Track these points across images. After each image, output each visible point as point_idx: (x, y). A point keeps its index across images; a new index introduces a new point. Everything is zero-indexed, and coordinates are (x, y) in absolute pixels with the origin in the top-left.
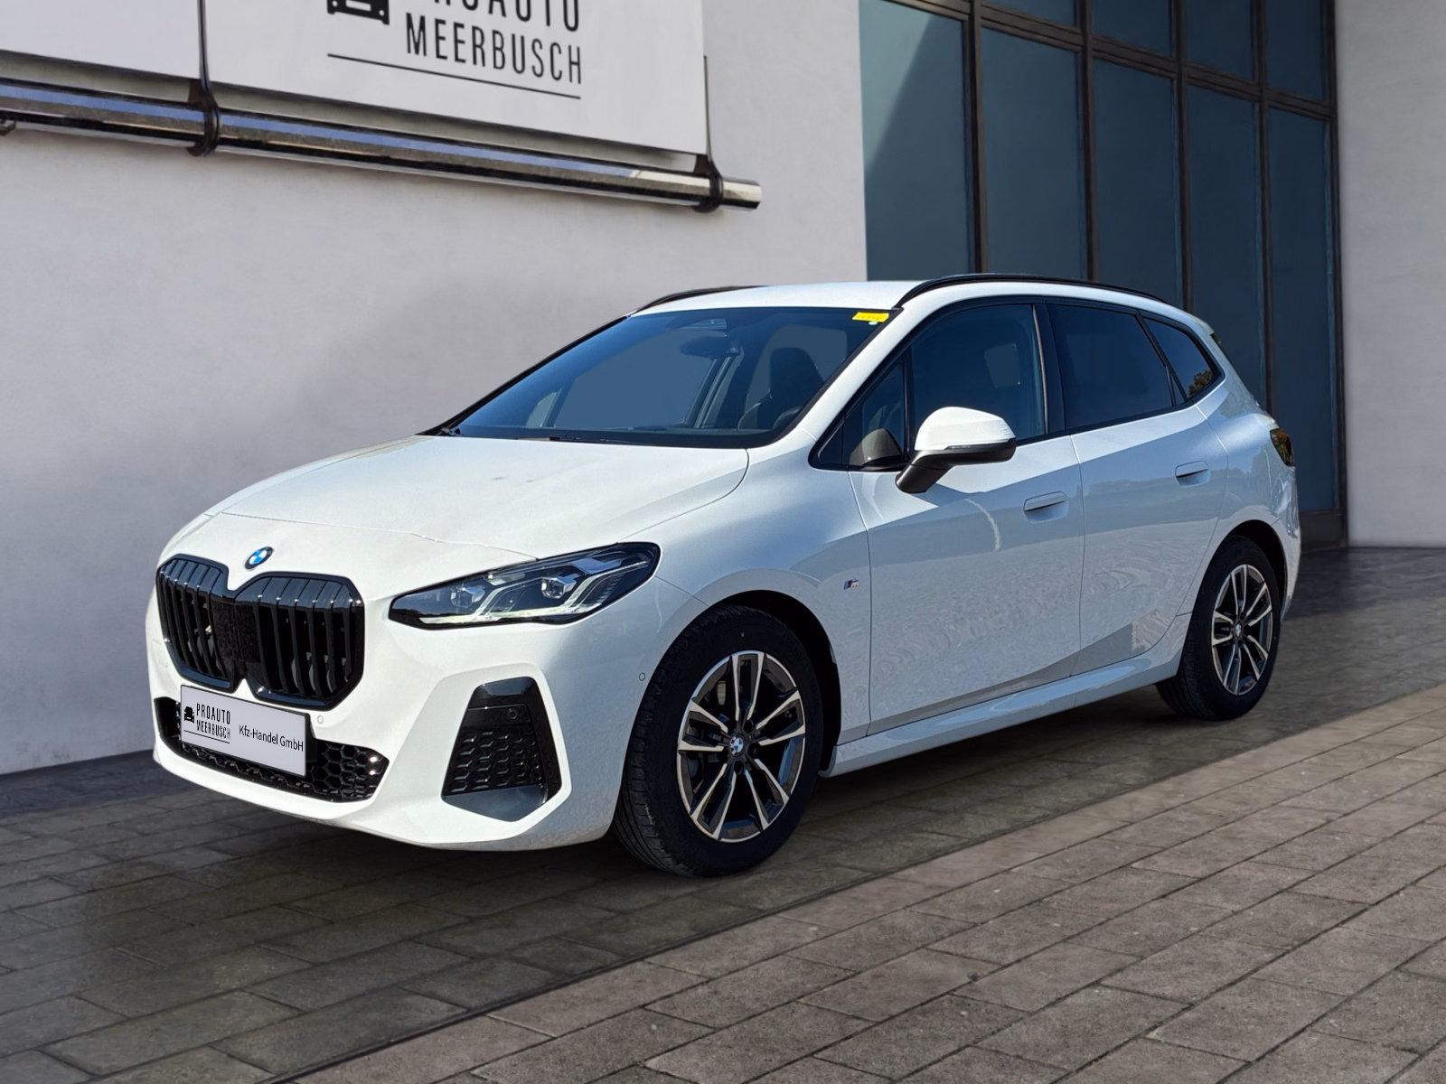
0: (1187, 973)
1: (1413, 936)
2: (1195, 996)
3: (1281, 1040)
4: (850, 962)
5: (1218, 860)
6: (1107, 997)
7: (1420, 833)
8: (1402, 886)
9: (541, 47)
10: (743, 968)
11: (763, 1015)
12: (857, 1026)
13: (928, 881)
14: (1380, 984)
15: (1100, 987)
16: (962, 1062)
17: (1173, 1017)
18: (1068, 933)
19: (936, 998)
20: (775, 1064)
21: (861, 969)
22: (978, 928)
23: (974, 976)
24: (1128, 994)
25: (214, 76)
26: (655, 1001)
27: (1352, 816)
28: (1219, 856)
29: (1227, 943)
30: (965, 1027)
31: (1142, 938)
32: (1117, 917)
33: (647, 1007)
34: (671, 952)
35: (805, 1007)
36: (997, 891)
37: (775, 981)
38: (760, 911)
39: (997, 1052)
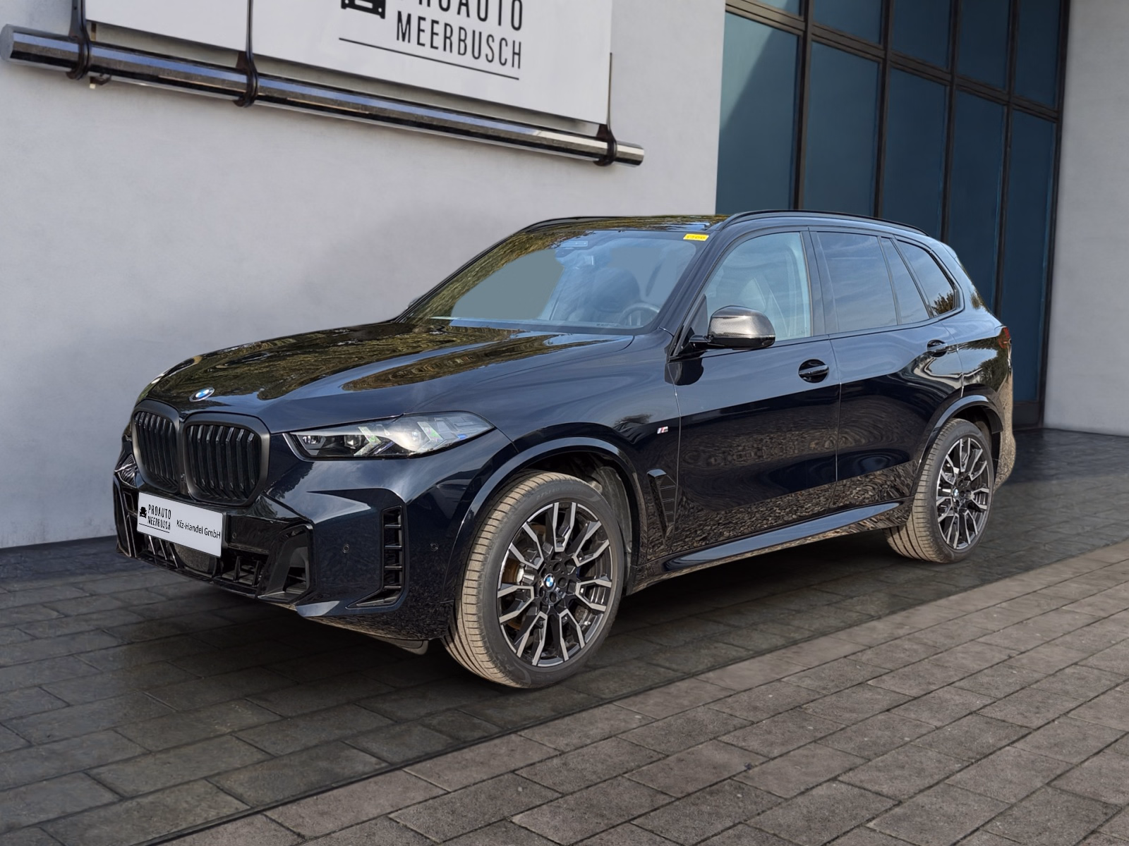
0: (899, 776)
1: (1061, 758)
2: (904, 794)
3: (961, 836)
4: (663, 746)
5: (929, 683)
6: (843, 791)
7: (1074, 673)
8: (1057, 716)
9: (493, 41)
10: (586, 745)
11: (597, 786)
12: (664, 799)
13: (722, 684)
14: (1034, 795)
15: (837, 782)
16: (735, 835)
17: (886, 811)
18: (819, 735)
19: (720, 782)
20: (603, 827)
21: (669, 753)
22: (755, 725)
23: (749, 765)
24: (857, 789)
25: (256, 50)
26: (522, 768)
27: (1027, 654)
28: (931, 681)
29: (930, 753)
30: (739, 807)
31: (870, 744)
32: (853, 724)
33: (516, 772)
34: (536, 729)
35: (628, 781)
36: (771, 696)
37: (608, 758)
38: (602, 699)
39: (761, 830)
